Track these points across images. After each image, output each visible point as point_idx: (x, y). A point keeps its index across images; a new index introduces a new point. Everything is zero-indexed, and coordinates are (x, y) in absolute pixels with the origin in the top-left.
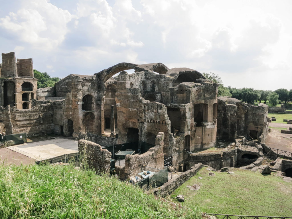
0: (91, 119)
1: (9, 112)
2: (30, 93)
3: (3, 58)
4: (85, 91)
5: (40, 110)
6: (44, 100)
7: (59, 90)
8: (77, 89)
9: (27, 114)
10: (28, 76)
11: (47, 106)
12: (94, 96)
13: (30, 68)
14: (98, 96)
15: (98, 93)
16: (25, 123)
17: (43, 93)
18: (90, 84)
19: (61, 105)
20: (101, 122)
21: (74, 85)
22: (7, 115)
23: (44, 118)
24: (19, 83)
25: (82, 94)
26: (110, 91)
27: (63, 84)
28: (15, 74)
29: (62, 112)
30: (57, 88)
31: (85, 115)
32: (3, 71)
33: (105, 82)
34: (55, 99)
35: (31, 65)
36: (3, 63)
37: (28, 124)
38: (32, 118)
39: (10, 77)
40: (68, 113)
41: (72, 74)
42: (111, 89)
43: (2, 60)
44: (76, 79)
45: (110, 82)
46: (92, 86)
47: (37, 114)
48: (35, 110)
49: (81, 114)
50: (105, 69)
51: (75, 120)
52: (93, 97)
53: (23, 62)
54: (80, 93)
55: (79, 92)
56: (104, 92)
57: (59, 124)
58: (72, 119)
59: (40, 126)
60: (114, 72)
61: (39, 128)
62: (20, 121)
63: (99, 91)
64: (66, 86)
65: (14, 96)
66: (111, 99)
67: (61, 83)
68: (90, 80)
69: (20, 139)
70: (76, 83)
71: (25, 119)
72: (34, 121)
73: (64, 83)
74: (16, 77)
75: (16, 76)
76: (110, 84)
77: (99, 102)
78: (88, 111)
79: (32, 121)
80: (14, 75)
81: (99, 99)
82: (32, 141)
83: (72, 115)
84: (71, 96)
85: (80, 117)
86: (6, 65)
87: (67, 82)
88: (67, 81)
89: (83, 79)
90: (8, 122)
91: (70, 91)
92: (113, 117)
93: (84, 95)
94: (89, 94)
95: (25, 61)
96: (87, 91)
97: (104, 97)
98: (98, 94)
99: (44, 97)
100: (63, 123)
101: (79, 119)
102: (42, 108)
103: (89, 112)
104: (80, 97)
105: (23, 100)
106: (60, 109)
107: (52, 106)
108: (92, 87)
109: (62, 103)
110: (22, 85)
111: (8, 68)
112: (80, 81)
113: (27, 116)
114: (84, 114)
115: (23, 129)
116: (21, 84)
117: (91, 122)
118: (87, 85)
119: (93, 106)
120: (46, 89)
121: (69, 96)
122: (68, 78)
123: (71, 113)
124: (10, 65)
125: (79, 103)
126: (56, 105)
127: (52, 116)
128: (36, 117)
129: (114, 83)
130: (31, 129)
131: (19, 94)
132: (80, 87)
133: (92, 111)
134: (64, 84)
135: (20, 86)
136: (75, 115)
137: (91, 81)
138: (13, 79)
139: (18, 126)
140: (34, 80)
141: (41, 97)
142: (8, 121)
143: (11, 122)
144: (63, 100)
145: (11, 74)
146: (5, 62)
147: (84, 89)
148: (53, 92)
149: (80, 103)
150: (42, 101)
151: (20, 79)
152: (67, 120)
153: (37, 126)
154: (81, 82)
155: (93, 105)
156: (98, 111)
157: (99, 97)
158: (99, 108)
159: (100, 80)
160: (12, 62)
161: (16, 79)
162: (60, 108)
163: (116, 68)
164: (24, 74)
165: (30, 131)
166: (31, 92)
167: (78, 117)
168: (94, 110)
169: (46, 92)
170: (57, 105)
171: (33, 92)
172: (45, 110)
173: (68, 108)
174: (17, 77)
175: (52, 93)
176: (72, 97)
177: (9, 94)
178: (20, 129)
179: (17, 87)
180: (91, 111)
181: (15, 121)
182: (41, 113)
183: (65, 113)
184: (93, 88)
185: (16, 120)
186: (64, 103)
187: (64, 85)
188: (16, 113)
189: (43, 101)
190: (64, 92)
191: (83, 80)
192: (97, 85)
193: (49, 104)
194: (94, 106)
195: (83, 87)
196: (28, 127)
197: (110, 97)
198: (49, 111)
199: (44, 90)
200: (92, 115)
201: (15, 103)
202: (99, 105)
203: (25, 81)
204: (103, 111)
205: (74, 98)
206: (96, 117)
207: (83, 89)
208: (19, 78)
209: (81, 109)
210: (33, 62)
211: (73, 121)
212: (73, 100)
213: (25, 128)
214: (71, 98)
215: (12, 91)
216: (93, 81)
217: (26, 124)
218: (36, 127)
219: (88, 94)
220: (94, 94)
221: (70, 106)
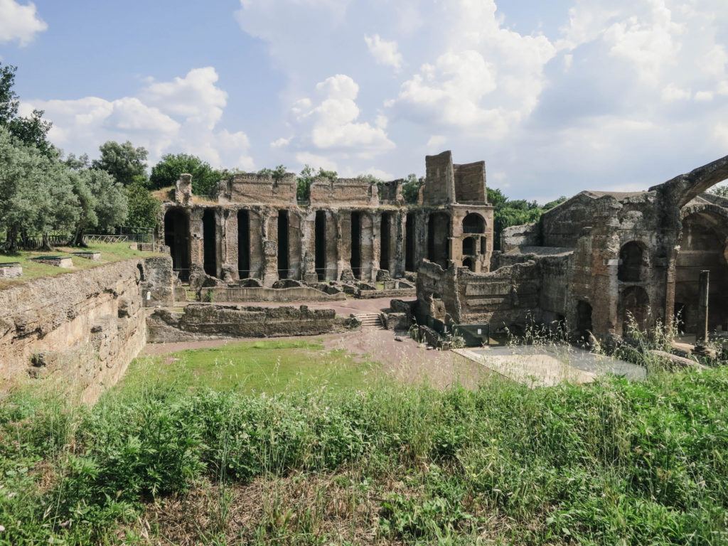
0: (637, 304)
1: (455, 278)
2: (478, 238)
3: (428, 165)
4: (626, 233)
5: (513, 276)
6: (516, 252)
7: (551, 231)
8: (608, 227)
9: (488, 283)
10: (474, 200)
11: (528, 267)
12: (650, 246)
13: (480, 182)
14: (659, 244)
15: (661, 236)
16: (483, 301)
17: (514, 238)
18: (639, 214)
19: (562, 265)
20: (665, 312)
21: (601, 218)
22: (451, 283)
23: (521, 294)
24: (458, 217)
25: (619, 240)
26: (690, 231)
27: (561, 216)
28: (450, 197)
29: (563, 284)
30: (546, 226)
31: (624, 292)
32: (428, 192)
33: (681, 208)
34: (544, 252)
35: (482, 175)
36: (427, 176)
37: (488, 305)
38: (497, 293)
39: (440, 203)
40: (581, 284)
41: (586, 192)
42: (693, 227)
43: (426, 169)
44: (606, 204)
45: (692, 208)
46: (645, 218)
47: (507, 285)
48: (504, 274)
49: (613, 289)
50: (684, 173)
51: (598, 302)
52: (646, 247)
53: (466, 171)
54: (615, 237)
55: (612, 234)
56: (677, 235)
57: (555, 311)
58: (590, 300)
59: (513, 311)
60: (711, 179)
61: (509, 316)
62: (473, 297)
63: (663, 232)
64: (570, 222)
65: (447, 245)
66: (692, 252)
67: (556, 215)
68: (639, 203)
69: (477, 337)
70: (606, 213)
71: (483, 293)
72: (501, 300)
73: (565, 214)
74: (452, 204)
75: (452, 201)
76: (692, 212)
77: (662, 261)
78: (632, 284)
79: (496, 300)
80: (448, 199)
81: (663, 253)
82: (497, 343)
83: (589, 290)
84: (589, 244)
85: (612, 298)
86: (432, 180)
87: (573, 211)
88: (572, 208)
89: (621, 202)
90: (452, 299)
91: (588, 233)
92: (705, 303)
93: (624, 243)
94: (636, 239)
95: (470, 167)
96: (630, 233)
97: (677, 247)
98: (660, 239)
99: (517, 248)
100: (564, 309)
101: (609, 301)
102: (518, 271)
103: (634, 286)
104: (614, 247)
105: (464, 253)
106: (560, 275)
107: (539, 267)
108: (643, 222)
109: (564, 262)
110: (464, 221)
111: (437, 186)
112: (616, 207)
113: (486, 287)
114: (620, 290)
115: (479, 315)
116: (462, 218)
117: (637, 310)
118: (632, 218)
119: (646, 271)
120: (522, 229)
121: (583, 245)
122: (575, 202)
123: (587, 286)
124: (441, 180)
125: (611, 262)
126: (549, 264)
127: (539, 290)
128: (505, 291)
129: (704, 208)
130: (493, 317)
131: (457, 239)
132: (615, 222)
133: (642, 283)
134: (565, 217)
135: (460, 223)
136: (598, 291)
137: (642, 205)
138: (448, 208)
139: (469, 309)
140: (487, 209)
141: (511, 247)
142: (452, 296)
143: (458, 298)
144: (567, 254)
145: (442, 198)
146: (432, 174)
147: (625, 227)
148: (535, 235)
149: (613, 262)
150: (514, 255)
151: (461, 208)
152: (575, 303)
153: (505, 312)
154: (617, 209)
155: (643, 269)
156: (658, 284)
157: (663, 248)
158: (660, 277)
159: (669, 203)
160: (446, 173)
161: (454, 209)
162: (560, 273)
163: (720, 168)
164: (466, 197)
165: (491, 321)
166: (480, 235)
167: (607, 296)
168: (648, 281)
169: (521, 235)
170: (553, 266)
171: (484, 235)
172: (525, 277)
173: (581, 273)
174: (455, 204)
175: (535, 237)
176: (593, 247)
177: (438, 241)
178: (472, 315)
179: (454, 225)
180: (639, 284)
181: (465, 296)
182: (515, 281)
183: (573, 285)
184: (647, 225)
185: (466, 294)
186: (569, 262)
187: (566, 219)
188: (467, 279)
189: (516, 256)
190: (564, 236)
191: (621, 206)
192: (659, 216)
193: (533, 261)
194: (648, 270)
195: (621, 221)
196: (488, 311)
197: (688, 249)
198: (532, 279)
199: (517, 232)
200: (641, 293)
201: (448, 258)
202: (661, 270)
203: (470, 211)
204: (673, 286)
205: (597, 250)
206: (651, 298)
207: (622, 227)
208: (458, 205)
209: (616, 278)
210: (486, 168)
211: (591, 305)
212: (594, 254)
213: (482, 314)
214: (591, 249)
215: (443, 234)
216: (648, 205)
217: (485, 305)
218: (504, 314)
219: (633, 239)
220: (650, 240)
221: (587, 269)
